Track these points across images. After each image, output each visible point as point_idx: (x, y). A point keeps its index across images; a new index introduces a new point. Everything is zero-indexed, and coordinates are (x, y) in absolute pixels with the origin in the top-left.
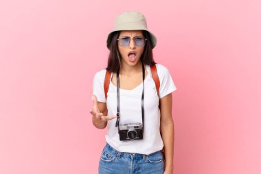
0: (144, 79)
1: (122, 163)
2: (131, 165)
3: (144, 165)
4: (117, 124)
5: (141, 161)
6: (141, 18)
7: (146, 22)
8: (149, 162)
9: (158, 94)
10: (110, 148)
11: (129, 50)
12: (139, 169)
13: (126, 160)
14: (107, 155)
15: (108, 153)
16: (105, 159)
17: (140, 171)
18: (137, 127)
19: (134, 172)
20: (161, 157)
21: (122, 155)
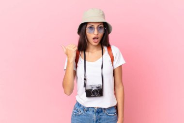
0: (103, 55)
1: (88, 115)
2: (94, 117)
3: (103, 117)
4: (85, 85)
5: (101, 114)
6: (102, 13)
7: (104, 16)
8: (107, 115)
9: (113, 65)
10: (79, 105)
11: (93, 36)
12: (100, 119)
13: (90, 113)
14: (77, 110)
15: (78, 108)
16: (76, 113)
17: (100, 121)
18: (99, 87)
19: (97, 121)
20: (115, 111)
21: (88, 109)
